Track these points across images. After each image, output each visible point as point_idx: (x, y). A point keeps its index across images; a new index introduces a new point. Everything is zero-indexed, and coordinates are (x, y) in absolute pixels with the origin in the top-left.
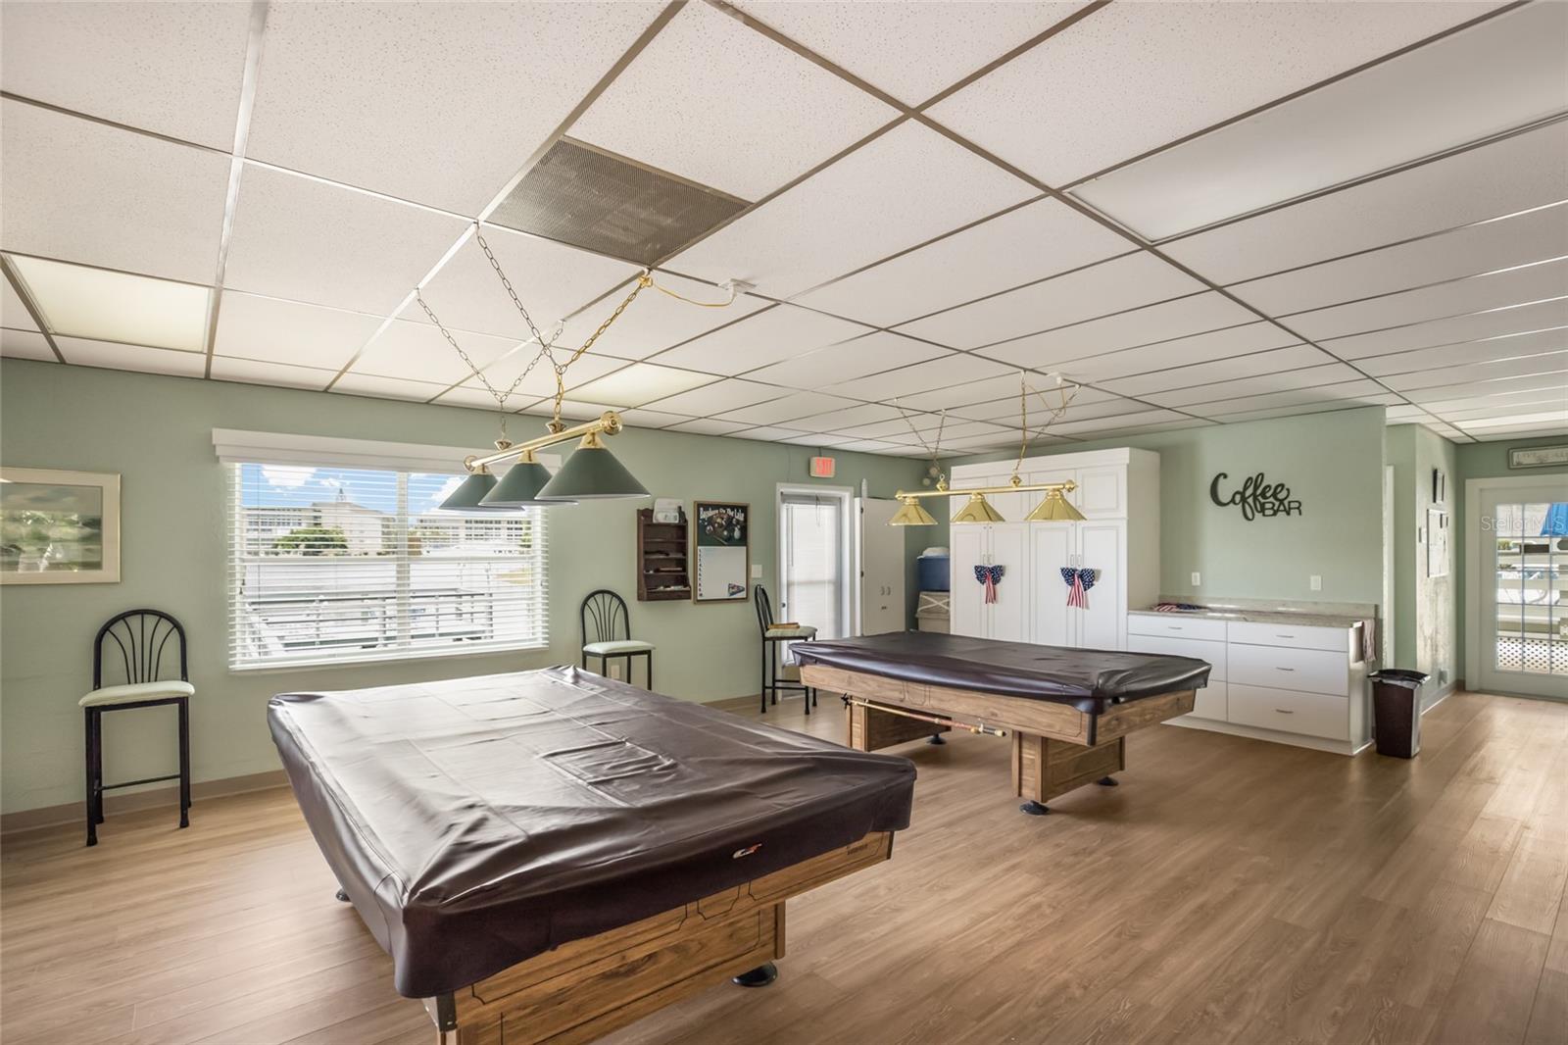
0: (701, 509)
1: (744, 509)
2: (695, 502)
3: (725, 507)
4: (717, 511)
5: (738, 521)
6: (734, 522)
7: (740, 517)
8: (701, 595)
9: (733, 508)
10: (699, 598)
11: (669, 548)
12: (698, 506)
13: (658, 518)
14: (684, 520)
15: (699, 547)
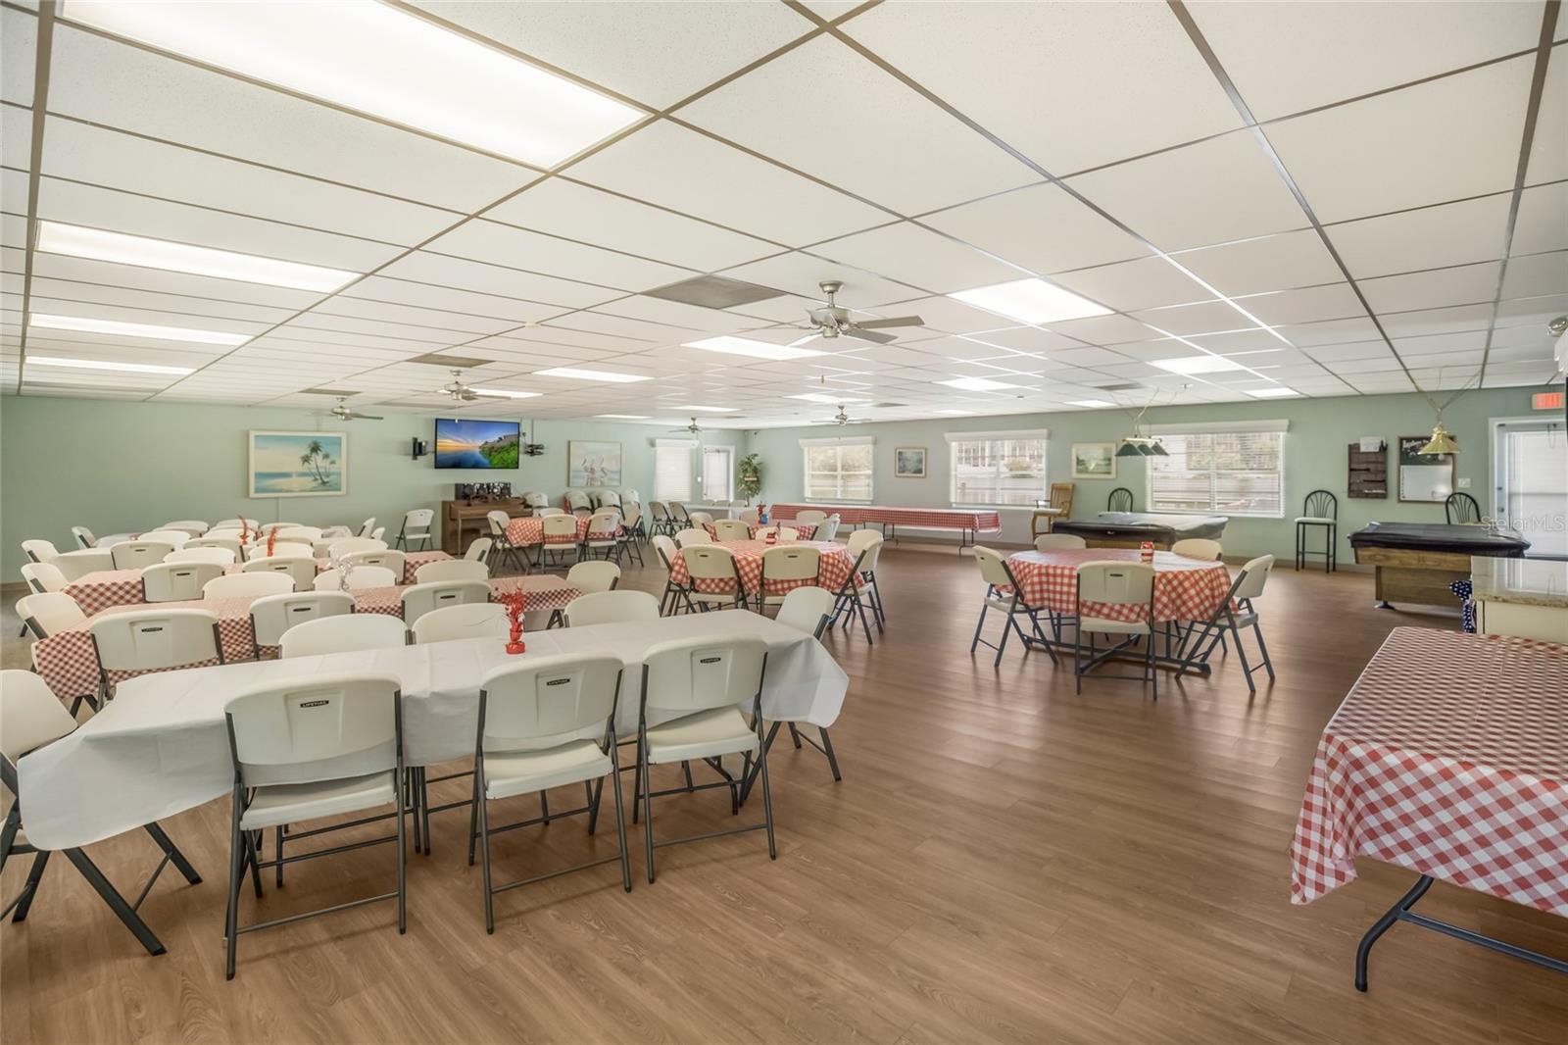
0: (1405, 441)
2: (1399, 437)
4: (1420, 442)
8: (1404, 497)
10: (1402, 499)
11: (1371, 466)
12: (1401, 440)
13: (1363, 449)
14: (1384, 449)
15: (1402, 467)
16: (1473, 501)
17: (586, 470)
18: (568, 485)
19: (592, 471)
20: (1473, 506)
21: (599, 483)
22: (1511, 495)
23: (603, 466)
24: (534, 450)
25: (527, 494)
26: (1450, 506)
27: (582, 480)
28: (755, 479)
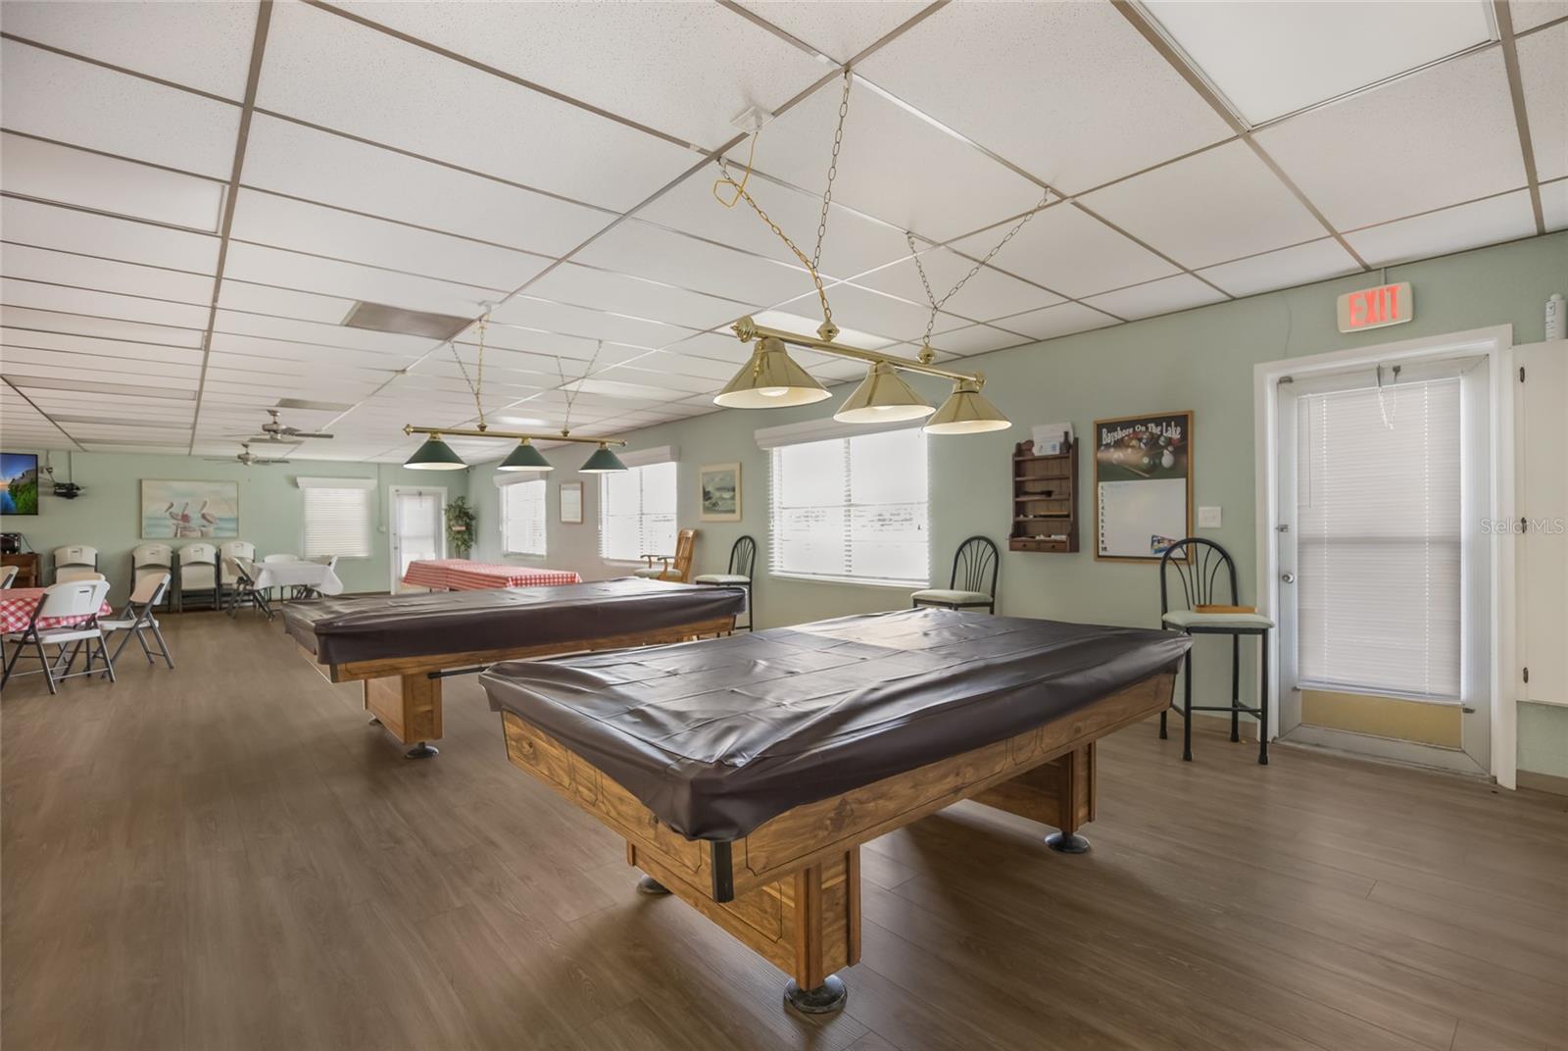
0: (1104, 430)
1: (1182, 421)
2: (1095, 422)
3: (1144, 422)
4: (1131, 430)
5: (1169, 441)
6: (1162, 442)
7: (1174, 433)
8: (1105, 549)
9: (1158, 421)
10: (1101, 553)
11: (1052, 486)
12: (1099, 427)
13: (1036, 451)
14: (1070, 448)
15: (1101, 484)
16: (1225, 556)
17: (173, 516)
18: (141, 536)
19: (185, 518)
20: (1224, 569)
21: (199, 534)
22: (1304, 543)
23: (204, 511)
24: (69, 491)
25: (55, 549)
26: (1170, 569)
27: (166, 530)
28: (463, 528)
